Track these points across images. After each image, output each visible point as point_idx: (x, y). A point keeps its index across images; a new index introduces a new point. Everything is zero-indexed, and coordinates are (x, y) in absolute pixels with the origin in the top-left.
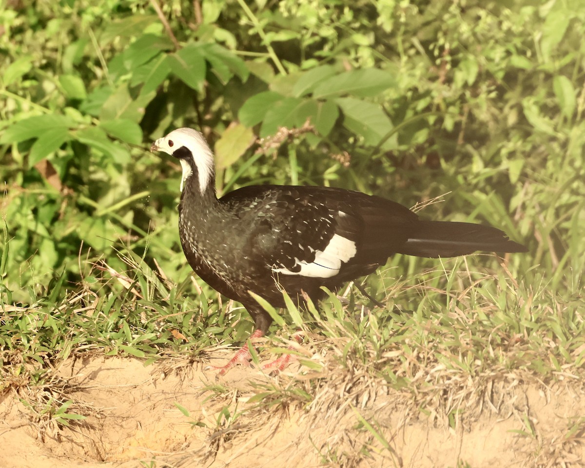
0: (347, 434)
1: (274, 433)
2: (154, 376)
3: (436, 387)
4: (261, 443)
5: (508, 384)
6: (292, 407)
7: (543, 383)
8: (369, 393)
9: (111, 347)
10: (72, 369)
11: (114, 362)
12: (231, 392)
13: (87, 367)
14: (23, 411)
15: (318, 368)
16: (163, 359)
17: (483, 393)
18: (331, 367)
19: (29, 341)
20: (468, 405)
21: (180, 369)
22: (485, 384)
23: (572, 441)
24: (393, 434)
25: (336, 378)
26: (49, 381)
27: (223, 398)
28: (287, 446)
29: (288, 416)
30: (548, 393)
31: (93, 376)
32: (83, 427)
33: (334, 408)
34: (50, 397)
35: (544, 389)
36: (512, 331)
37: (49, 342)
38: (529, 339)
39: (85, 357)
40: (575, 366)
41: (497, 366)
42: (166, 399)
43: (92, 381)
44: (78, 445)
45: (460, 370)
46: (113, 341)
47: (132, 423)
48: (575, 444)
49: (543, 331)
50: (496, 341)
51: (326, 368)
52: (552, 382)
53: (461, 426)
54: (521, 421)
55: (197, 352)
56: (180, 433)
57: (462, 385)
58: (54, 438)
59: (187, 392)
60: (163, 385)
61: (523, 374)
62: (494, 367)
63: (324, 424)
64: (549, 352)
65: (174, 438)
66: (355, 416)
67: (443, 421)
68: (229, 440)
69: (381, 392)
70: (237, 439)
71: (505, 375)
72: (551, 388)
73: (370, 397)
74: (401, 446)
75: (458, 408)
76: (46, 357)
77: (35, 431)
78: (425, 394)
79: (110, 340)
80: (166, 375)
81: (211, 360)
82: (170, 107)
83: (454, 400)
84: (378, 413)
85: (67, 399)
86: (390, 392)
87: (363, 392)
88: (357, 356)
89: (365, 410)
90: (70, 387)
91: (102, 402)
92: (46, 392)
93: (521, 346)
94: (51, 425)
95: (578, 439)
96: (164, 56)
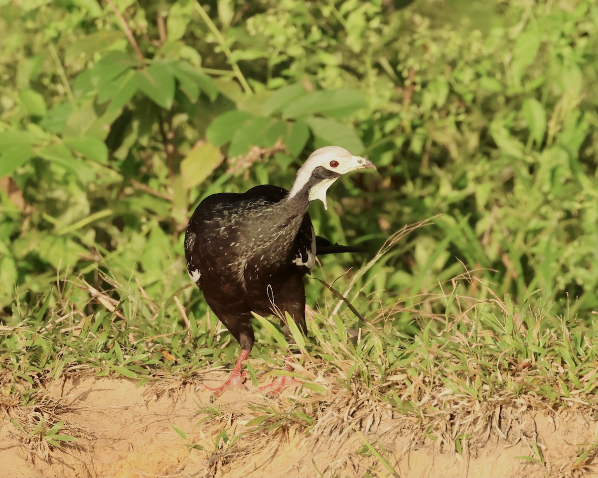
0: (350, 458)
1: (273, 456)
2: (146, 398)
3: (444, 412)
4: (260, 467)
5: (516, 410)
6: (292, 431)
7: (552, 409)
8: (374, 417)
9: (101, 368)
10: (63, 389)
11: (106, 383)
12: (226, 415)
13: (77, 387)
14: (13, 432)
15: (321, 391)
16: (155, 380)
17: (491, 418)
18: (334, 390)
19: (18, 360)
20: (475, 431)
21: (172, 390)
22: (493, 409)
23: (581, 468)
24: (397, 459)
25: (340, 401)
26: (40, 402)
27: (218, 421)
28: (288, 470)
29: (288, 440)
30: (557, 419)
31: (84, 397)
32: (74, 449)
33: (337, 431)
34: (41, 418)
35: (552, 415)
36: (519, 355)
37: (39, 362)
38: (537, 364)
39: (75, 377)
40: (584, 392)
41: (505, 391)
42: (158, 421)
43: (82, 402)
44: (69, 467)
45: (468, 394)
46: (104, 362)
47: (124, 445)
48: (584, 471)
49: (552, 356)
50: (504, 366)
51: (330, 391)
52: (561, 408)
53: (468, 452)
54: (530, 448)
55: (190, 373)
56: (173, 456)
57: (469, 410)
58: (44, 460)
59: (180, 414)
60: (155, 406)
61: (532, 399)
62: (502, 392)
63: (327, 447)
64: (558, 377)
65: (167, 460)
66: (359, 440)
67: (450, 446)
68: (227, 463)
69: (385, 416)
70: (235, 462)
71: (513, 400)
72: (560, 414)
73: (374, 421)
74: (406, 472)
75: (466, 433)
76: (36, 377)
77: (26, 452)
78: (432, 419)
79: (101, 360)
80: (158, 397)
81: (204, 382)
82: (135, 124)
83: (461, 425)
84: (382, 438)
85: (58, 420)
86: (395, 417)
87: (367, 416)
88: (361, 379)
89: (369, 434)
90: (60, 408)
91: (92, 423)
92: (37, 413)
93: (529, 371)
94: (42, 446)
95: (587, 466)
96: (132, 73)
